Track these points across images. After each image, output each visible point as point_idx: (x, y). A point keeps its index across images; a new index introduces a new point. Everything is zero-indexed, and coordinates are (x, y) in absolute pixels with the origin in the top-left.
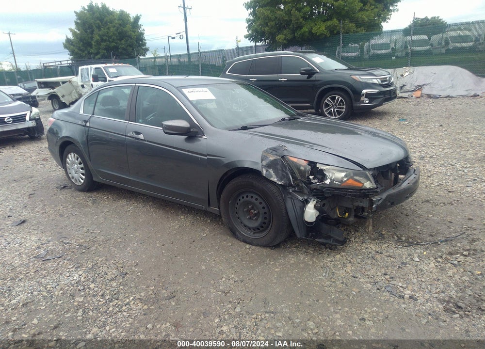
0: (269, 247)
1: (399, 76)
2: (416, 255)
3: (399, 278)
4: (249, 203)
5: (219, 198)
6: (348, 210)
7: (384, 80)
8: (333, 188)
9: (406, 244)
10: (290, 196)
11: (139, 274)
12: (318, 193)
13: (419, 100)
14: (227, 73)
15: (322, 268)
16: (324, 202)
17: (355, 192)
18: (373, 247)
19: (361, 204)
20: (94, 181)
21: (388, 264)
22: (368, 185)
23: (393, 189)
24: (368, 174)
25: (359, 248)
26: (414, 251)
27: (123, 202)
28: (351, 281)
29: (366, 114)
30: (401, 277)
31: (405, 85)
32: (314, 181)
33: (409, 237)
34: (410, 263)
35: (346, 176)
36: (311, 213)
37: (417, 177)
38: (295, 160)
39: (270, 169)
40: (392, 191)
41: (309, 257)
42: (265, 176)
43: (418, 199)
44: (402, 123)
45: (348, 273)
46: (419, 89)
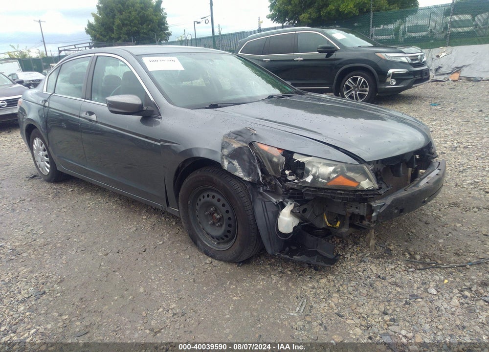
0: (236, 263)
1: (434, 57)
2: (432, 284)
3: (404, 320)
4: (210, 205)
5: (177, 196)
6: (340, 217)
7: (414, 58)
8: (316, 188)
9: (421, 266)
10: (260, 197)
11: (59, 294)
12: (294, 194)
13: (456, 83)
14: (239, 53)
15: (297, 298)
16: (305, 206)
17: (348, 194)
18: (374, 268)
19: (357, 211)
20: (57, 170)
21: (391, 296)
22: (366, 184)
23: (405, 190)
24: (367, 170)
25: (354, 269)
26: (430, 277)
27: (88, 196)
28: (333, 322)
29: (392, 97)
30: (407, 319)
31: (441, 67)
32: (290, 178)
33: (425, 256)
34: (423, 296)
35: (334, 171)
36: (287, 221)
37: (441, 173)
38: (266, 148)
39: (234, 160)
40: (402, 194)
41: (284, 280)
42: (226, 169)
43: (444, 202)
44: (434, 108)
45: (332, 308)
46: (457, 72)
